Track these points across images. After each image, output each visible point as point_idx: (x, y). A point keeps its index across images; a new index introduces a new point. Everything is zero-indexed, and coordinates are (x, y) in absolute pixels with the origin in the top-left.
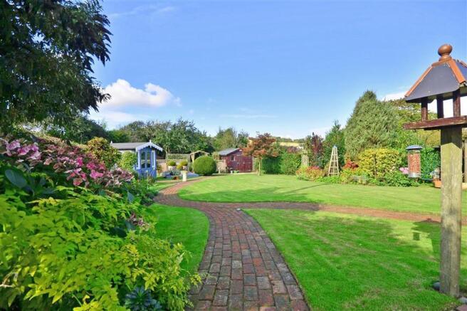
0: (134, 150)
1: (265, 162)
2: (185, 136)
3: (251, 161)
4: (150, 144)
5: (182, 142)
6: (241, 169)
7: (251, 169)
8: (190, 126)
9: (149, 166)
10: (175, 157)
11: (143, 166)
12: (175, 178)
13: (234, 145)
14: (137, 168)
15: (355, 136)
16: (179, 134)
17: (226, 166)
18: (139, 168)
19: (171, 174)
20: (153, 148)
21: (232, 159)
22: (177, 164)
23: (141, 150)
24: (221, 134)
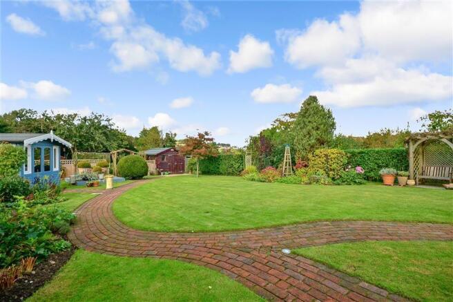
0: (21, 143)
1: (202, 162)
2: (100, 131)
3: (183, 161)
4: (51, 136)
5: (97, 139)
6: (173, 171)
7: (183, 169)
8: (108, 120)
9: (47, 168)
10: (87, 157)
11: (37, 169)
12: (92, 185)
13: (161, 144)
14: (25, 173)
15: (305, 136)
16: (92, 128)
17: (155, 167)
18: (29, 171)
19: (85, 179)
20: (56, 143)
21: (163, 159)
22: (92, 165)
23: (35, 144)
24: (144, 132)
